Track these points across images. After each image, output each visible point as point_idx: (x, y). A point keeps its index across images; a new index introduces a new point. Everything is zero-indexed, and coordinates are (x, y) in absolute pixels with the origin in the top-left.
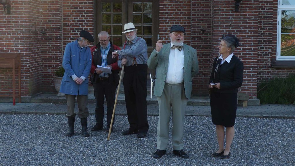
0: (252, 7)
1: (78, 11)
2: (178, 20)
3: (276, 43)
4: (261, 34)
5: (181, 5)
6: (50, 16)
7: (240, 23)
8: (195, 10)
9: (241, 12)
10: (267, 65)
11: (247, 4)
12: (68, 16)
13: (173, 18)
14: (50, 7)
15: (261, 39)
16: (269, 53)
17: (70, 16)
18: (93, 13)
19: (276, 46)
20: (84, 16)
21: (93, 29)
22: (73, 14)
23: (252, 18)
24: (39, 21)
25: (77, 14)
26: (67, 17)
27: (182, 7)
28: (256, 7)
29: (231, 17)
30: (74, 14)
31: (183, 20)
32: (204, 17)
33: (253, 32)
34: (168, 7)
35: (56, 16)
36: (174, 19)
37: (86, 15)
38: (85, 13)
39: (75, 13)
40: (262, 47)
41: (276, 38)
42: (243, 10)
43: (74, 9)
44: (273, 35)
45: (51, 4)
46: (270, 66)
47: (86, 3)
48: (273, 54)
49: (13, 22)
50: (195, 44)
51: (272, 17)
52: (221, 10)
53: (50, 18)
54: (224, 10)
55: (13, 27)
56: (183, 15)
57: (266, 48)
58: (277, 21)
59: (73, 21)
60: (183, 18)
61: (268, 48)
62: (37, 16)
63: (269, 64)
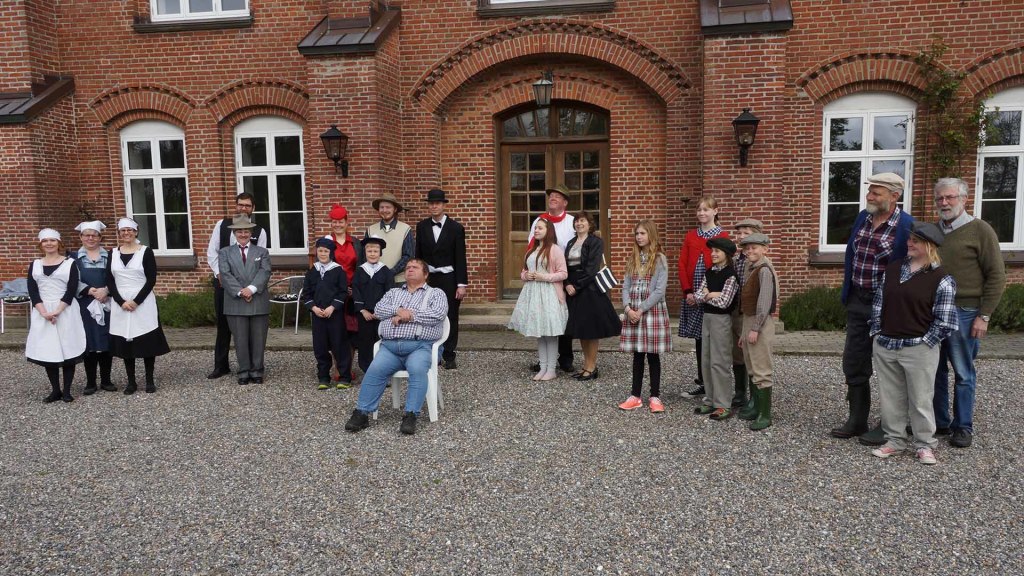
0: (771, 156)
1: (467, 169)
2: (644, 184)
3: (818, 221)
4: (792, 205)
5: (648, 155)
6: (419, 180)
7: (750, 187)
8: (673, 164)
9: (751, 167)
10: (801, 260)
11: (762, 152)
12: (451, 179)
13: (634, 179)
14: (419, 163)
15: (791, 213)
16: (804, 239)
17: (454, 179)
18: (494, 173)
19: (818, 226)
20: (479, 178)
21: (494, 201)
22: (459, 174)
23: (771, 176)
24: (400, 188)
25: (467, 174)
26: (449, 182)
27: (651, 160)
28: (778, 156)
29: (733, 175)
30: (461, 176)
31: (652, 184)
32: (689, 177)
33: (772, 202)
34: (625, 160)
35: (429, 179)
36: (636, 181)
37: (481, 176)
38: (480, 173)
39: (464, 174)
40: (793, 228)
41: (819, 211)
42: (756, 162)
43: (461, 167)
44: (814, 207)
45: (420, 159)
46: (806, 262)
47: (482, 155)
48: (812, 241)
49: (352, 191)
51: (811, 174)
52: (715, 162)
53: (418, 182)
54: (720, 163)
55: (352, 200)
56: (652, 174)
57: (799, 231)
58: (820, 181)
59: (459, 188)
60: (651, 179)
61: (804, 230)
62: (395, 179)
63: (806, 259)
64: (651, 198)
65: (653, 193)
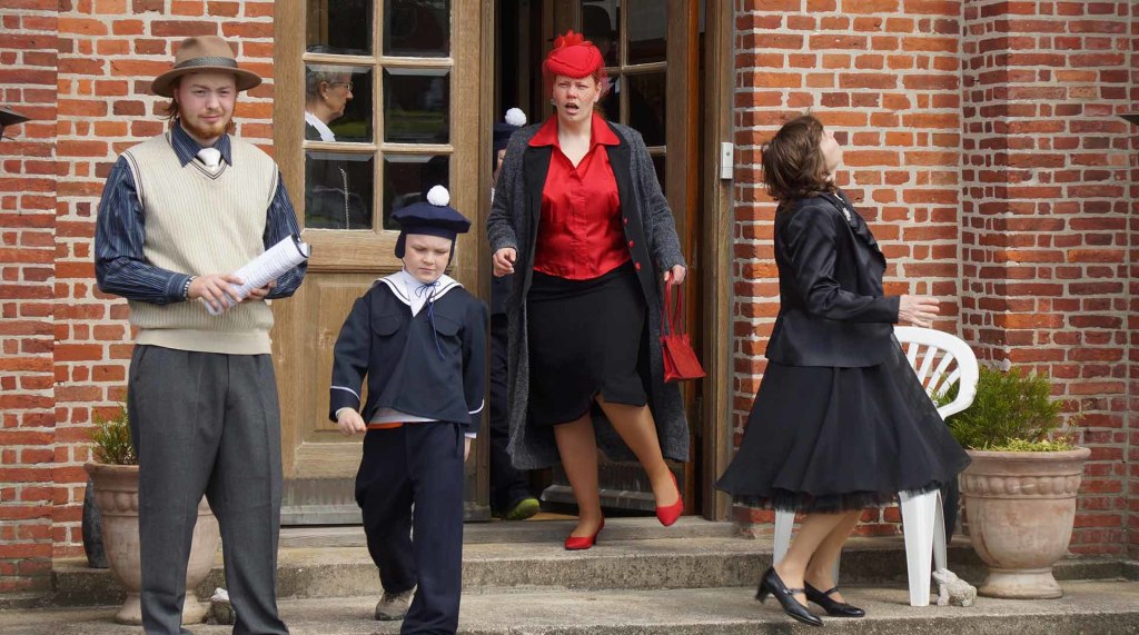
50: (1029, 209)
64: (903, 103)
65: (911, 82)
